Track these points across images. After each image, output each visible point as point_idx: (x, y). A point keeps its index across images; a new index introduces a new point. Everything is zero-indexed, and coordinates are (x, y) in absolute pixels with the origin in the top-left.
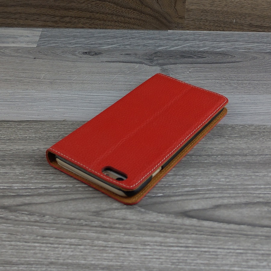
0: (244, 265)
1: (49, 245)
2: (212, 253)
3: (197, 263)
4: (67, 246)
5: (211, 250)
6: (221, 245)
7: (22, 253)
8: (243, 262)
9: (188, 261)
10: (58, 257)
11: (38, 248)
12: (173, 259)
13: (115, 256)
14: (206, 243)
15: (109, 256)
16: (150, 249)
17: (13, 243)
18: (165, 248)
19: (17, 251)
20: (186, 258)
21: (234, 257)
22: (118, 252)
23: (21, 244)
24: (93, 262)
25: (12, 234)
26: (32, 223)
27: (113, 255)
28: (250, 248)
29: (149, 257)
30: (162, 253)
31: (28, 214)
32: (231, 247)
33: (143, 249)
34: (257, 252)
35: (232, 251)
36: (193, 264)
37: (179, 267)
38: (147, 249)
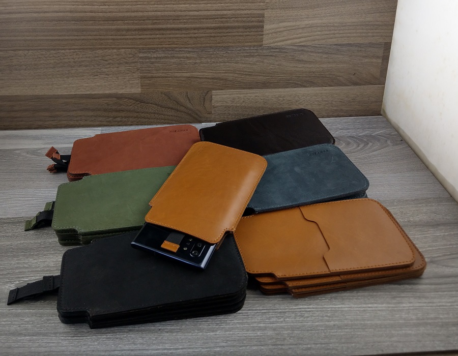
2: (244, 314)
6: (250, 307)
8: (267, 319)
9: (228, 322)
21: (260, 316)
28: (271, 308)
32: (258, 308)
34: (276, 310)
35: (259, 311)
37: (221, 326)
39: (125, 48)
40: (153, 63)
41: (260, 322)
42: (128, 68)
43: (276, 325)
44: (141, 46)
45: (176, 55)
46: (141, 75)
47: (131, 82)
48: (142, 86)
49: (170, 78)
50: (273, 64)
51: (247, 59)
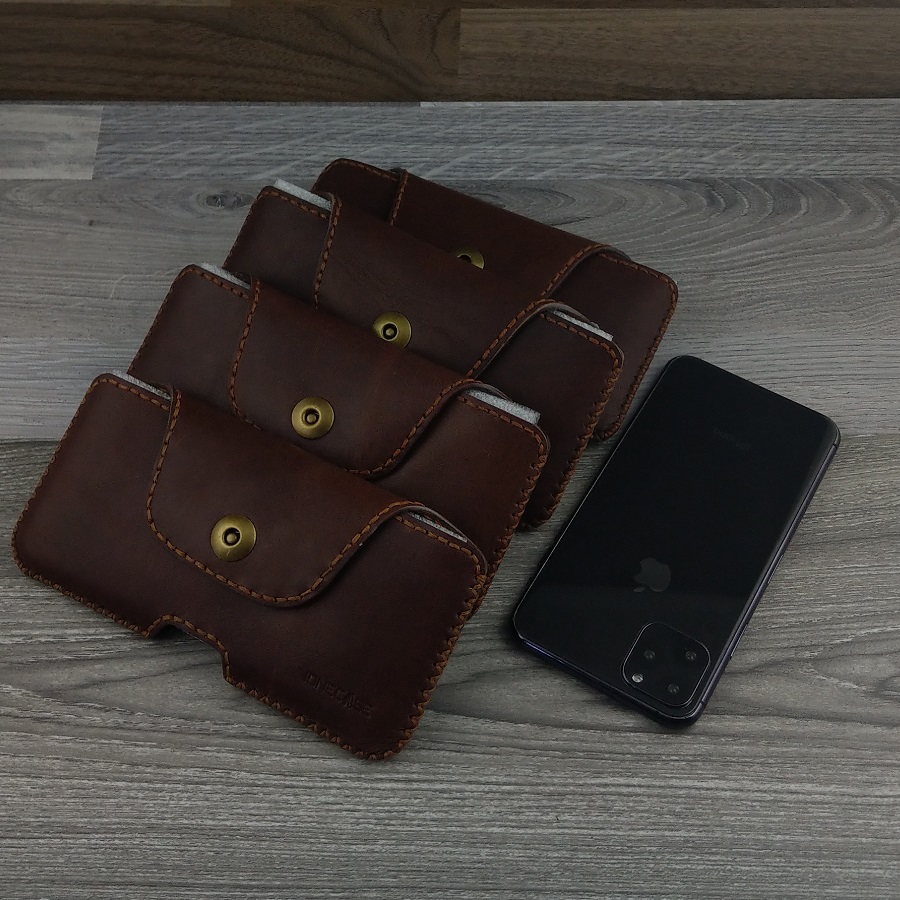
0: (512, 821)
1: (145, 785)
2: (455, 795)
3: (425, 820)
4: (180, 787)
5: (454, 787)
6: (475, 773)
7: (95, 805)
10: (163, 812)
11: (124, 792)
12: (380, 811)
13: (270, 808)
14: (446, 770)
15: (258, 808)
16: (338, 788)
17: (75, 782)
18: (366, 785)
19: (85, 800)
20: (405, 808)
21: (496, 803)
22: (275, 797)
23: (91, 783)
24: (228, 823)
25: (72, 760)
26: (110, 732)
27: (267, 805)
28: (529, 780)
29: (335, 807)
30: (360, 796)
31: (101, 709)
32: (494, 780)
33: (325, 788)
34: (541, 788)
35: (495, 788)
36: (415, 822)
37: (389, 828)
38: (330, 788)
41: (491, 822)
43: (532, 831)
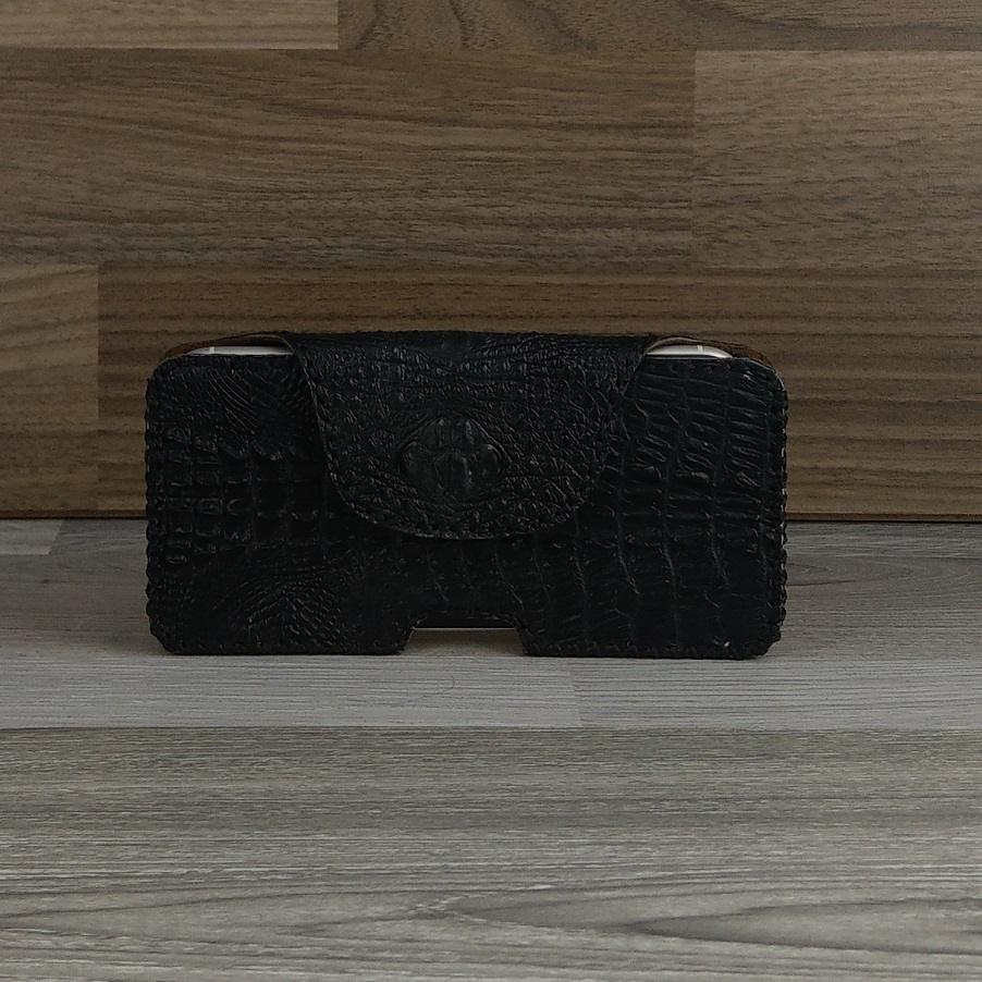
39: (759, 274)
40: (629, 199)
42: (746, 180)
44: (680, 281)
45: (516, 234)
46: (687, 143)
47: (741, 106)
48: (689, 86)
49: (546, 119)
50: (41, 173)
51: (170, 205)
